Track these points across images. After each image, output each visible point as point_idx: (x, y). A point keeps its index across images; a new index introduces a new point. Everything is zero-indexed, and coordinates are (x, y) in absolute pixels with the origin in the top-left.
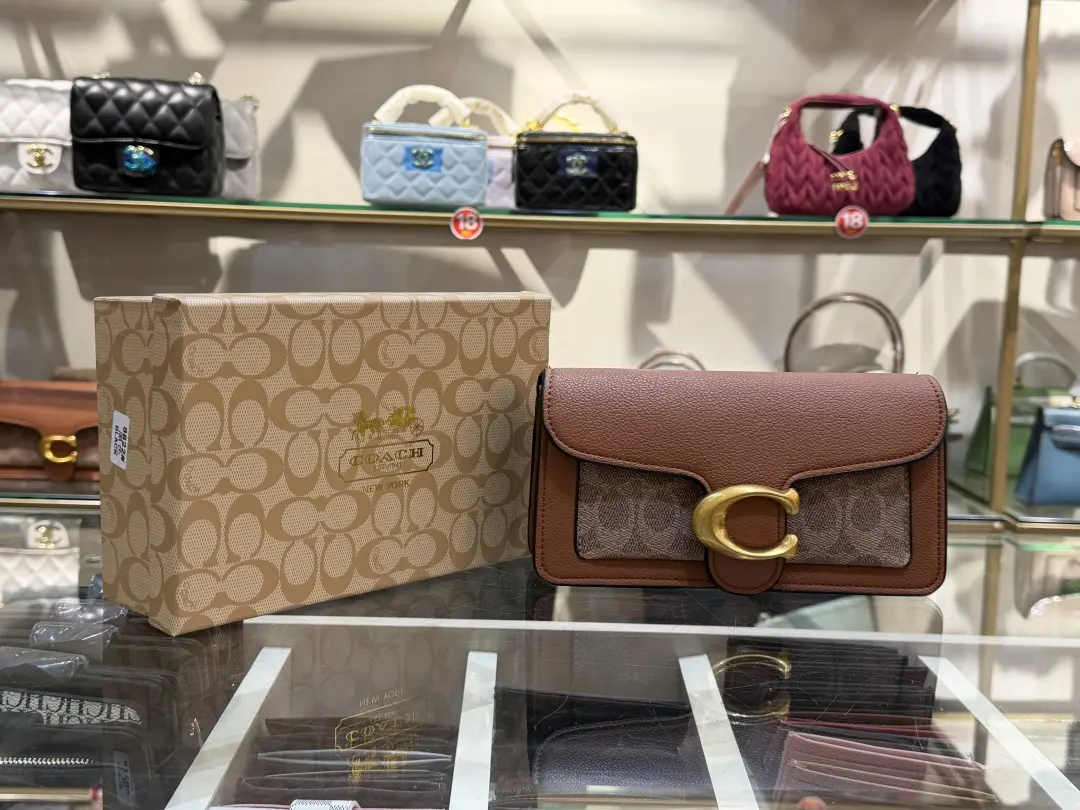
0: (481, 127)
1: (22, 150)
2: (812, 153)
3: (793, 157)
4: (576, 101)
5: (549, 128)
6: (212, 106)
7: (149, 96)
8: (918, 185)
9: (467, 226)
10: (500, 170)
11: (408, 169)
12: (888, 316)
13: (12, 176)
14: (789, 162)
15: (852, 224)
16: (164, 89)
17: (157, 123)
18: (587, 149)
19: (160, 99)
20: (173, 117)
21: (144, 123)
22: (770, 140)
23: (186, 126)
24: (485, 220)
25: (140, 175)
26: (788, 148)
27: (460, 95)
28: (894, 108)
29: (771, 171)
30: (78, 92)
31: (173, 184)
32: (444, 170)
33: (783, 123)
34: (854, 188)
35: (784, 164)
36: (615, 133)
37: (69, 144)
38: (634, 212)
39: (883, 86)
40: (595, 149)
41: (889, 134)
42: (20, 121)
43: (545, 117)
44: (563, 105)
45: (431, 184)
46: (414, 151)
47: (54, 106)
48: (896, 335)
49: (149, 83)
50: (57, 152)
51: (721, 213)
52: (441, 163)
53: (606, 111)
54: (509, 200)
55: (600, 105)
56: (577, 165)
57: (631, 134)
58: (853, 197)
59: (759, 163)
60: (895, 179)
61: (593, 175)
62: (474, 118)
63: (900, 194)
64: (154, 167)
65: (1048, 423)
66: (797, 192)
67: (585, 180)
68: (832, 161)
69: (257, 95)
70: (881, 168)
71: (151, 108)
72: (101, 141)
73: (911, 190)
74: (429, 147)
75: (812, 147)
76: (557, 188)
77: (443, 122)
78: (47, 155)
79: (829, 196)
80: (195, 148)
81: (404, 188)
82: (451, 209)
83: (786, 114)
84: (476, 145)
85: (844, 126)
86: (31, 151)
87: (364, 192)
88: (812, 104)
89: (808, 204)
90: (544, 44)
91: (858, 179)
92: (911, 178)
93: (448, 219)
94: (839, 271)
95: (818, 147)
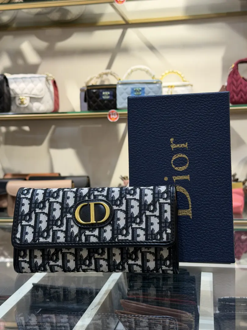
2: (243, 81)
3: (235, 83)
14: (234, 85)
22: (227, 77)
24: (120, 114)
26: (233, 79)
29: (228, 89)
33: (231, 70)
35: (232, 85)
52: (144, 93)
59: (223, 86)
66: (237, 96)
74: (140, 87)
75: (243, 78)
83: (233, 67)
88: (242, 62)
89: (242, 100)
90: (152, 48)
93: (106, 114)
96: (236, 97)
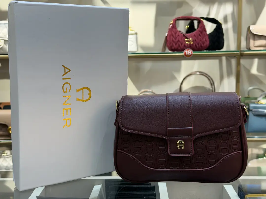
2: (179, 34)
14: (173, 36)
26: (173, 32)
28: (202, 20)
29: (169, 39)
33: (172, 25)
34: (192, 43)
41: (201, 27)
58: (192, 46)
60: (203, 40)
63: (205, 45)
65: (251, 109)
68: (185, 35)
70: (199, 37)
83: (172, 22)
88: (179, 19)
91: (193, 41)
92: (208, 40)
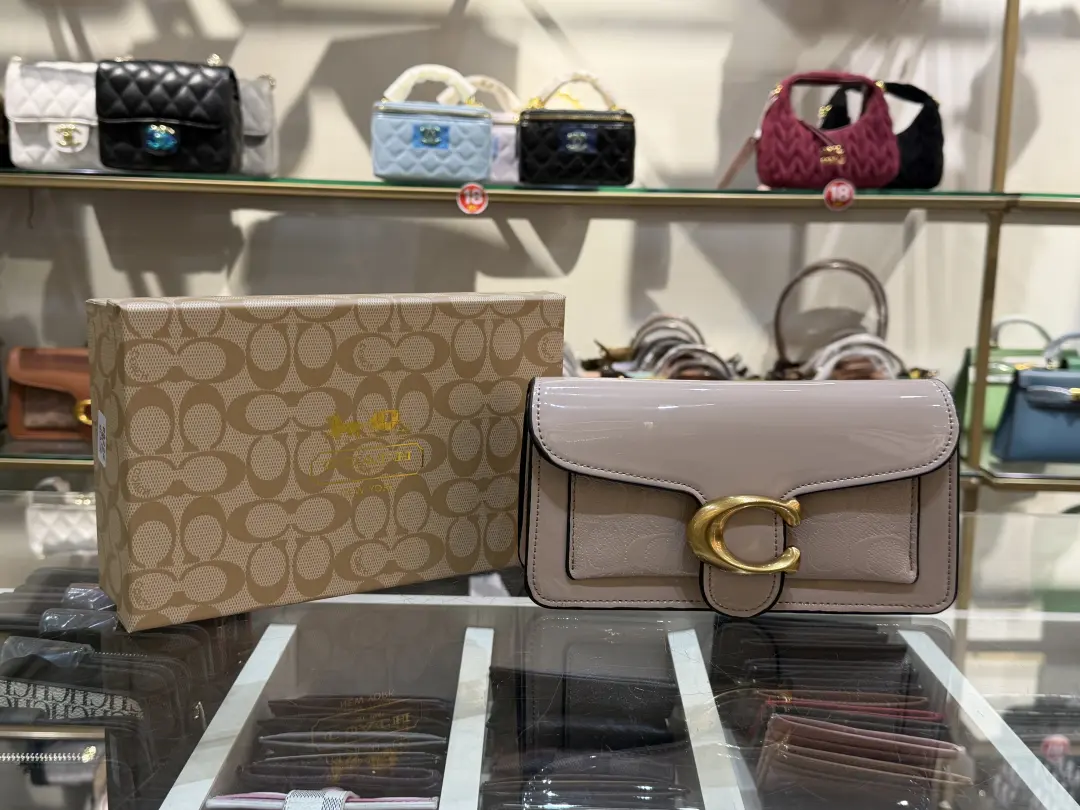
0: (487, 106)
1: (52, 129)
2: (801, 130)
3: (783, 132)
4: (576, 80)
5: (550, 106)
6: (229, 86)
7: (170, 77)
8: (903, 159)
9: (473, 200)
10: (504, 146)
11: (417, 146)
12: (873, 282)
13: (43, 155)
14: (779, 136)
15: (839, 197)
16: (184, 71)
17: (178, 104)
18: (586, 126)
19: (181, 80)
20: (193, 98)
21: (165, 103)
22: (762, 117)
23: (205, 107)
24: (491, 195)
25: (162, 154)
26: (779, 124)
27: (465, 74)
28: (880, 85)
29: (764, 147)
30: (103, 75)
31: (194, 161)
32: (450, 147)
33: (775, 99)
34: (841, 162)
35: (775, 139)
36: (614, 110)
37: (95, 123)
38: (631, 186)
39: (869, 63)
40: (594, 126)
41: (874, 111)
42: (49, 102)
43: (547, 95)
44: (563, 84)
45: (437, 160)
46: (422, 129)
47: (81, 87)
48: (880, 298)
49: (170, 65)
50: (85, 131)
51: (715, 187)
52: (447, 140)
53: (605, 89)
54: (512, 175)
55: (599, 83)
56: (578, 142)
57: (628, 111)
58: (841, 171)
59: (751, 138)
60: (881, 153)
61: (593, 151)
62: (479, 96)
63: (885, 169)
64: (175, 145)
65: (1023, 383)
66: (787, 164)
67: (586, 157)
68: (820, 136)
69: (273, 75)
70: (868, 144)
71: (172, 89)
72: (125, 121)
73: (896, 163)
74: (437, 125)
75: (802, 123)
76: (559, 164)
77: (450, 100)
78: (75, 135)
79: (817, 170)
80: (213, 127)
81: (412, 165)
82: (457, 184)
83: (777, 91)
84: (481, 123)
85: (833, 101)
86: (60, 131)
87: (375, 169)
88: (802, 80)
89: (797, 178)
91: (845, 154)
92: (896, 152)
93: (455, 194)
94: (827, 239)
95: (808, 122)
96: (784, 171)
